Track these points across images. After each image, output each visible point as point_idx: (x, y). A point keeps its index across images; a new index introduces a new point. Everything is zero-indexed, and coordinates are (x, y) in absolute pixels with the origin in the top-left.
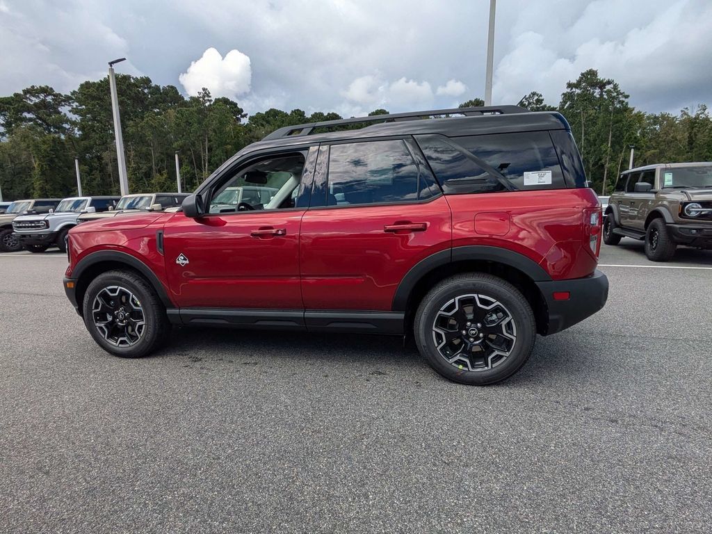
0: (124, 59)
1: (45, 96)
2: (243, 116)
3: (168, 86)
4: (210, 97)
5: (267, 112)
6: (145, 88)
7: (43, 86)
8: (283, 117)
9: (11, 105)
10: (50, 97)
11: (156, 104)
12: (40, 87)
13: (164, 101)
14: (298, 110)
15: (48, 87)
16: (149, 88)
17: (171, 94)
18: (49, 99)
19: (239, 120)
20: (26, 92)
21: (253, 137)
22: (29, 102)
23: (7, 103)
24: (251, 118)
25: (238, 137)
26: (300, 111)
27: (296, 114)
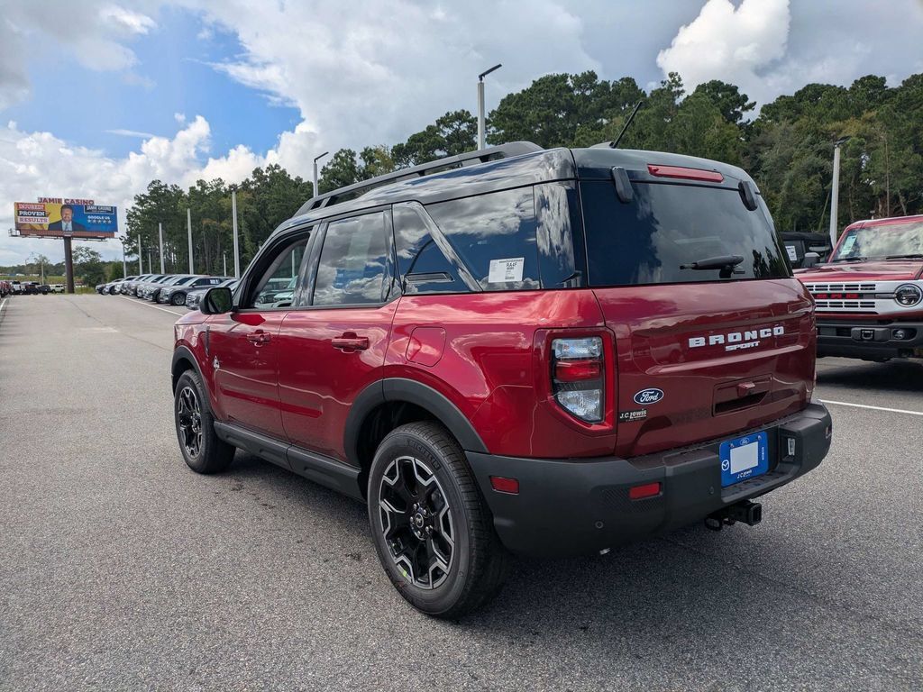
0: (500, 66)
1: (460, 124)
2: (746, 109)
3: (622, 79)
4: (681, 86)
5: (798, 94)
6: (588, 89)
7: (459, 111)
8: (830, 97)
9: (423, 142)
10: (465, 125)
11: (601, 110)
12: (456, 112)
13: (614, 104)
14: (870, 77)
15: (463, 111)
16: (593, 87)
17: (625, 91)
18: (464, 127)
19: (739, 115)
20: (440, 122)
21: (763, 144)
22: (442, 135)
23: (419, 141)
24: (767, 109)
25: (726, 148)
26: (875, 78)
27: (863, 85)
